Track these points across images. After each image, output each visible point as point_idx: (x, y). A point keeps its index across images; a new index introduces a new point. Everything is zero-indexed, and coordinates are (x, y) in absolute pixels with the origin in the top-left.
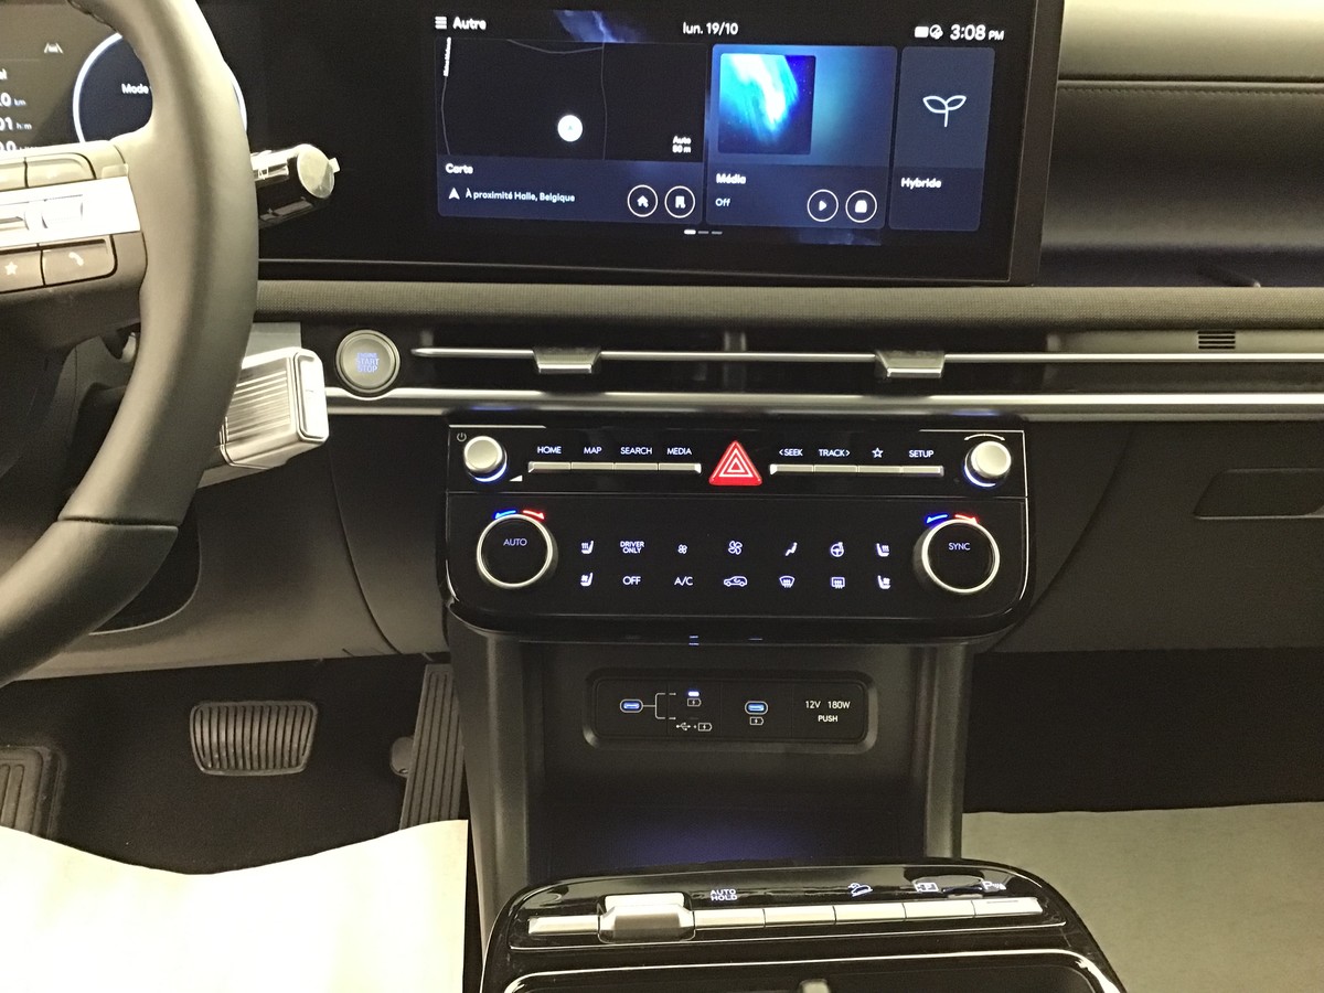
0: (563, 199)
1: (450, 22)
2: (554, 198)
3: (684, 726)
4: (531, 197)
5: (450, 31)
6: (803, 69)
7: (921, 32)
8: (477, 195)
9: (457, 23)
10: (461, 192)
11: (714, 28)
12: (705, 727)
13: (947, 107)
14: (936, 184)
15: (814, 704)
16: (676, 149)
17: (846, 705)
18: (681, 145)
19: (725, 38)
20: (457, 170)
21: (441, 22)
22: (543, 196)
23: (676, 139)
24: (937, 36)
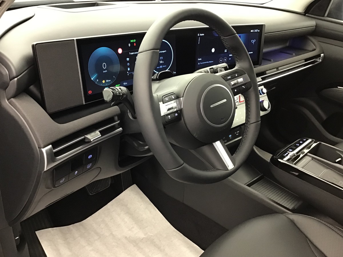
0: (212, 62)
1: (200, 35)
2: (211, 62)
4: (208, 62)
5: (200, 36)
7: (252, 31)
8: (202, 63)
10: (200, 63)
13: (253, 41)
16: (225, 52)
17: (239, 132)
20: (199, 59)
22: (210, 62)
23: (225, 50)
24: (253, 31)
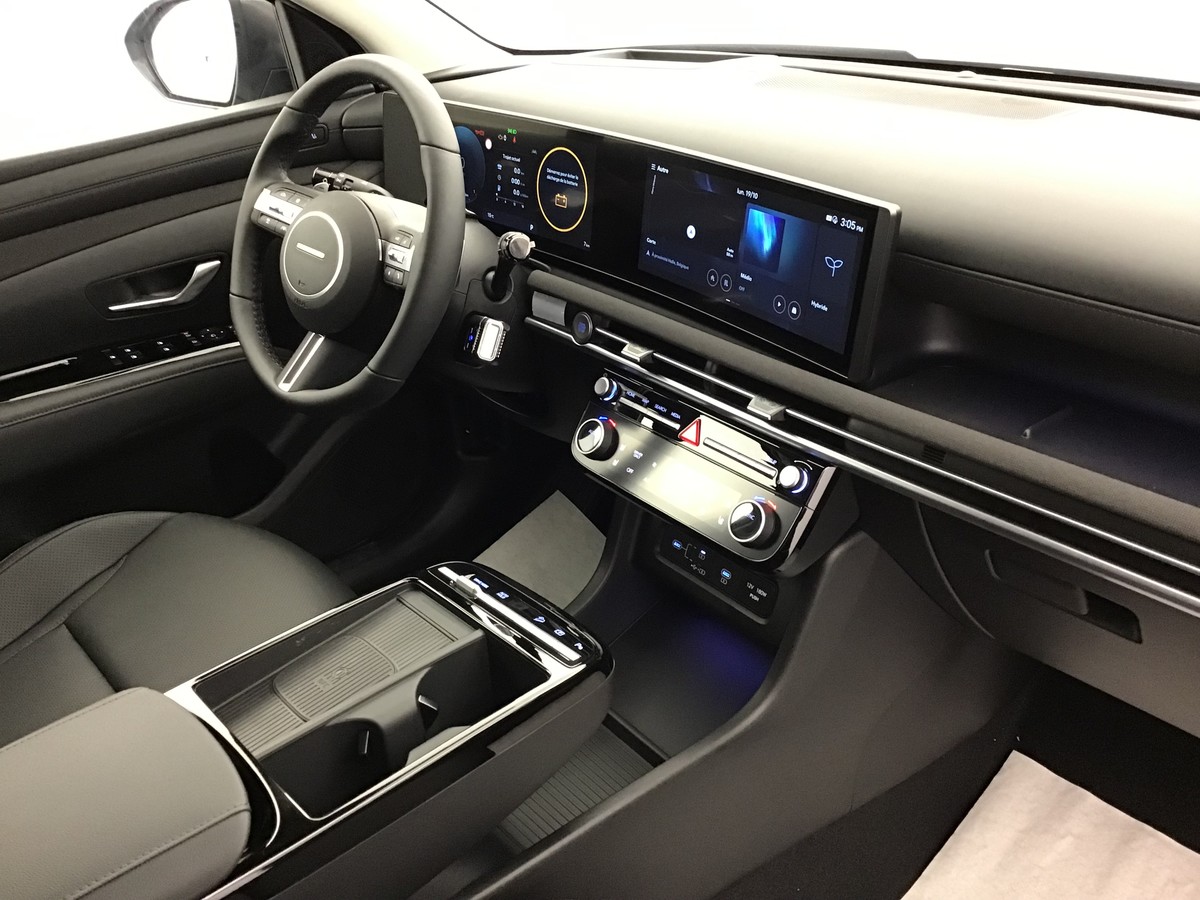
0: (685, 267)
1: (656, 167)
2: (682, 266)
3: (694, 567)
4: (673, 262)
6: (780, 225)
7: (829, 218)
8: (656, 256)
9: (659, 168)
10: (651, 253)
11: (749, 193)
12: (702, 572)
13: (835, 265)
14: (825, 308)
15: (751, 586)
16: (728, 254)
17: (765, 595)
18: (730, 252)
19: (752, 200)
20: (651, 241)
21: (653, 166)
22: (678, 264)
23: (728, 249)
24: (835, 222)
